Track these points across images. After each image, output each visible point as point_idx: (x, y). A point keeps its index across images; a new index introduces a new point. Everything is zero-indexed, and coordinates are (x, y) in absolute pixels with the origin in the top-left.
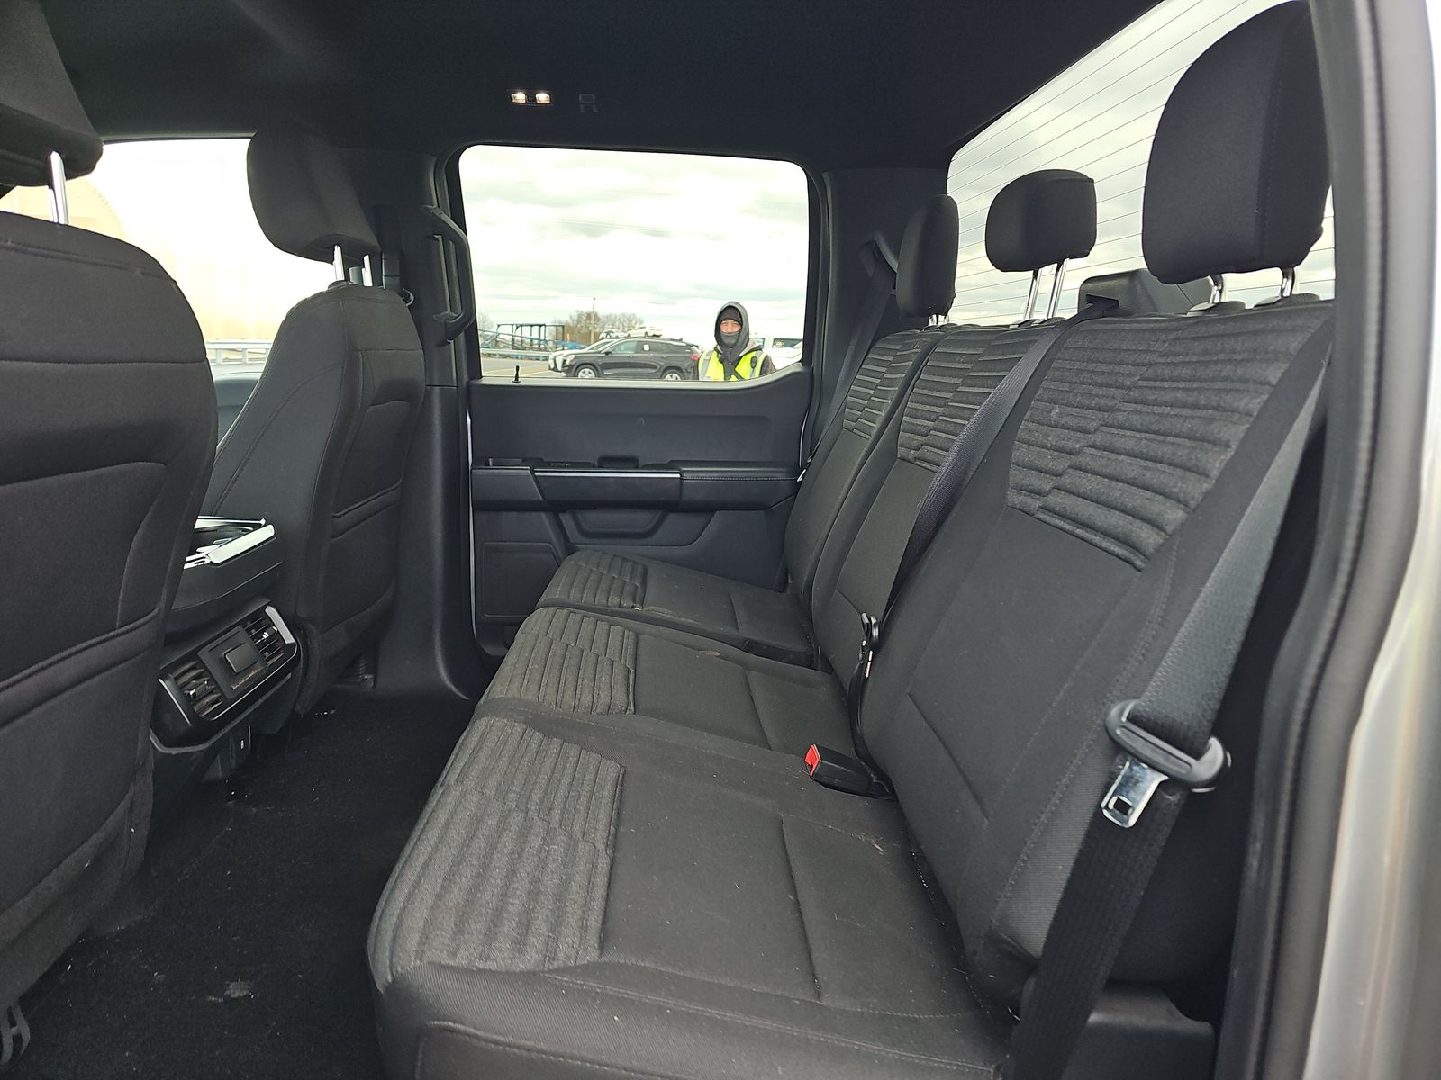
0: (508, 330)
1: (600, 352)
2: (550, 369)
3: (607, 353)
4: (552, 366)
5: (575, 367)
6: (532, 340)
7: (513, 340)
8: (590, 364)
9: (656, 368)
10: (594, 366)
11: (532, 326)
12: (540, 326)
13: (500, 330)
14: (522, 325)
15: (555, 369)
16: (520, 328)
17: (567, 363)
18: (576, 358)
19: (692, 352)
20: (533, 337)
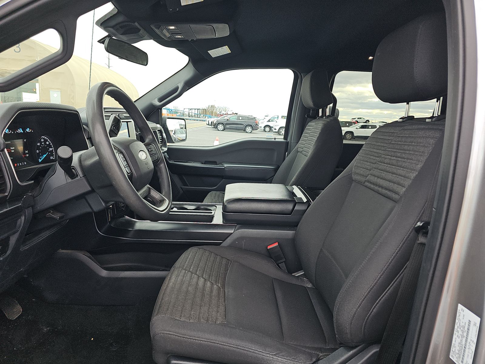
0: (187, 110)
1: (225, 119)
2: (207, 124)
3: (227, 120)
4: (208, 124)
5: (217, 124)
6: (195, 114)
7: (189, 114)
8: (222, 123)
9: (244, 125)
10: (223, 124)
11: (195, 109)
12: (198, 109)
13: (185, 110)
14: (192, 109)
15: (209, 125)
16: (191, 110)
17: (214, 123)
18: (217, 121)
19: (256, 120)
20: (195, 113)
